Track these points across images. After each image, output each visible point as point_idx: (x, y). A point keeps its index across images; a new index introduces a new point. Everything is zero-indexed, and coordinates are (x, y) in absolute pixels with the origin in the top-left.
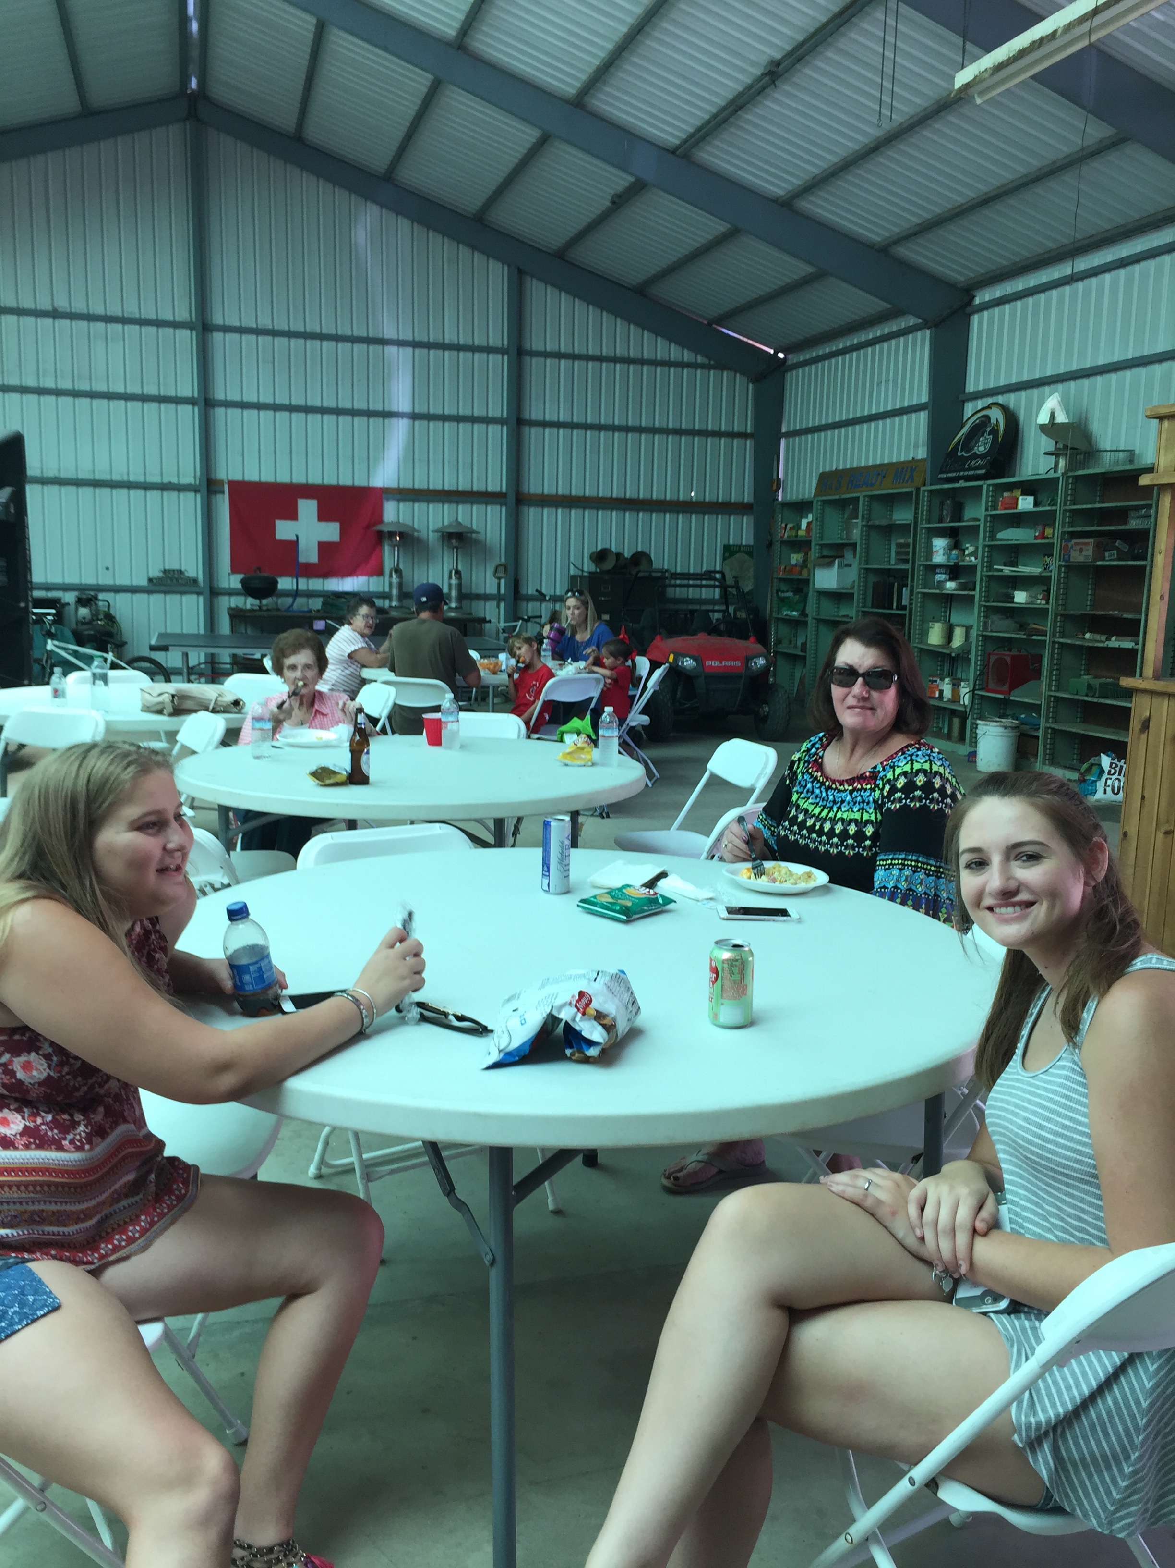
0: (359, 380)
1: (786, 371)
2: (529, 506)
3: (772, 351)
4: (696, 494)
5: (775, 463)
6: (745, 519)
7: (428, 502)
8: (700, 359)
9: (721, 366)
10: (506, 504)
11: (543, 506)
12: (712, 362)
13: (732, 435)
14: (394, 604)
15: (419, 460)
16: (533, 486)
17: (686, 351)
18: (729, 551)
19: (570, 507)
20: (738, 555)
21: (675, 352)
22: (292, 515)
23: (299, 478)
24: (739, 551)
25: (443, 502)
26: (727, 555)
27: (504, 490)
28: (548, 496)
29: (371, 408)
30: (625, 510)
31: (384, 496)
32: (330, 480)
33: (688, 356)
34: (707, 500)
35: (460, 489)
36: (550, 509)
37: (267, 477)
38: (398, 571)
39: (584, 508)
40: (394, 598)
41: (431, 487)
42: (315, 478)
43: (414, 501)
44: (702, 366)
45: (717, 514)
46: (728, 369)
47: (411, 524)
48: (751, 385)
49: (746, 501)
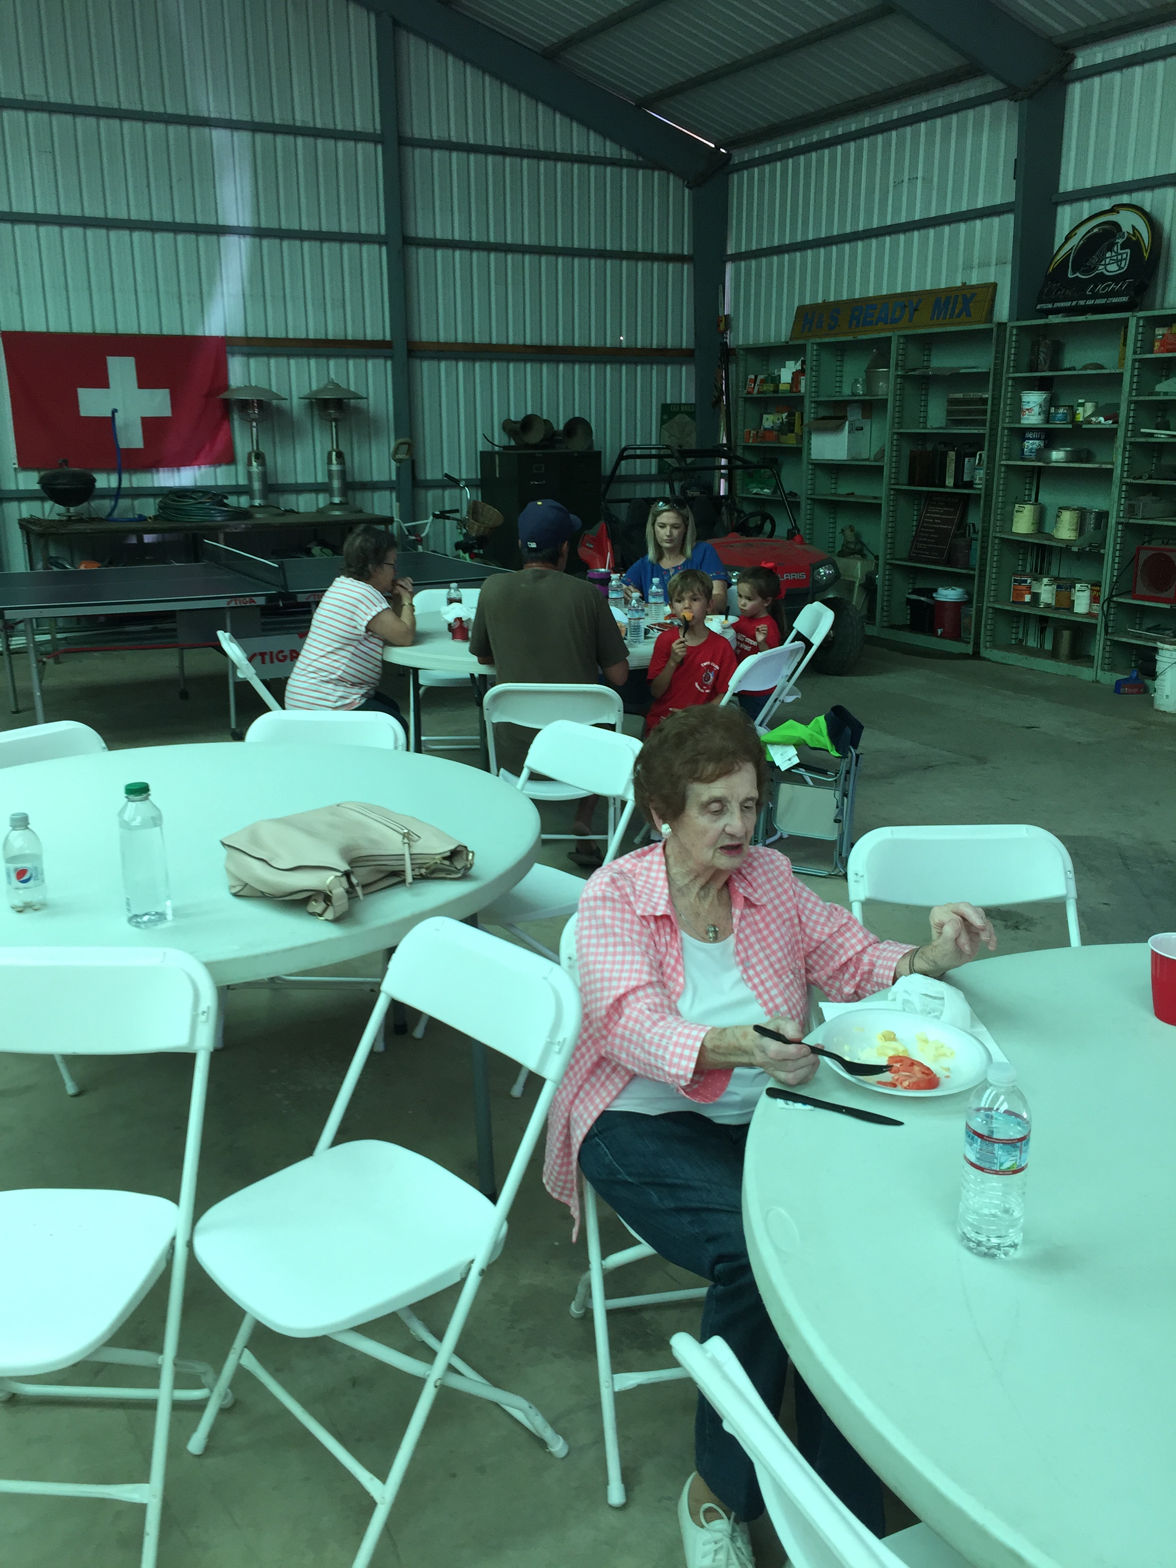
0: (180, 180)
1: (731, 172)
2: (422, 358)
3: (713, 146)
4: (627, 339)
5: (721, 294)
6: (684, 368)
7: (289, 356)
8: (625, 154)
9: (652, 165)
10: (391, 357)
11: (439, 359)
12: (641, 159)
13: (667, 258)
14: (257, 502)
15: (272, 296)
16: (425, 333)
17: (608, 143)
18: (668, 412)
19: (474, 360)
20: (677, 418)
21: (595, 145)
22: (102, 382)
23: (104, 326)
24: (680, 412)
25: (309, 356)
26: (665, 417)
27: (388, 337)
28: (446, 344)
29: (200, 221)
30: (541, 361)
31: (228, 349)
32: (148, 327)
33: (610, 149)
34: (639, 346)
35: (330, 337)
36: (449, 363)
37: (58, 325)
38: (259, 456)
39: (491, 360)
40: (257, 494)
41: (291, 336)
42: (127, 326)
43: (269, 355)
44: (629, 164)
45: (652, 363)
46: (661, 168)
47: (267, 387)
48: (687, 190)
49: (684, 346)
